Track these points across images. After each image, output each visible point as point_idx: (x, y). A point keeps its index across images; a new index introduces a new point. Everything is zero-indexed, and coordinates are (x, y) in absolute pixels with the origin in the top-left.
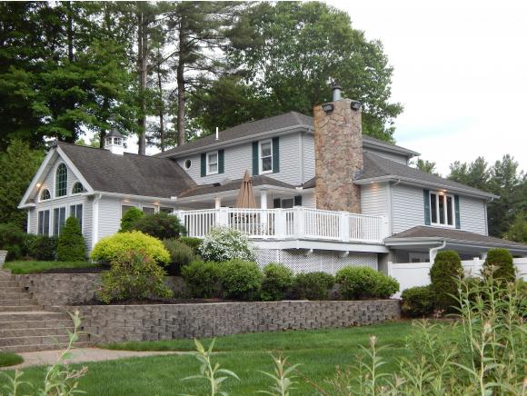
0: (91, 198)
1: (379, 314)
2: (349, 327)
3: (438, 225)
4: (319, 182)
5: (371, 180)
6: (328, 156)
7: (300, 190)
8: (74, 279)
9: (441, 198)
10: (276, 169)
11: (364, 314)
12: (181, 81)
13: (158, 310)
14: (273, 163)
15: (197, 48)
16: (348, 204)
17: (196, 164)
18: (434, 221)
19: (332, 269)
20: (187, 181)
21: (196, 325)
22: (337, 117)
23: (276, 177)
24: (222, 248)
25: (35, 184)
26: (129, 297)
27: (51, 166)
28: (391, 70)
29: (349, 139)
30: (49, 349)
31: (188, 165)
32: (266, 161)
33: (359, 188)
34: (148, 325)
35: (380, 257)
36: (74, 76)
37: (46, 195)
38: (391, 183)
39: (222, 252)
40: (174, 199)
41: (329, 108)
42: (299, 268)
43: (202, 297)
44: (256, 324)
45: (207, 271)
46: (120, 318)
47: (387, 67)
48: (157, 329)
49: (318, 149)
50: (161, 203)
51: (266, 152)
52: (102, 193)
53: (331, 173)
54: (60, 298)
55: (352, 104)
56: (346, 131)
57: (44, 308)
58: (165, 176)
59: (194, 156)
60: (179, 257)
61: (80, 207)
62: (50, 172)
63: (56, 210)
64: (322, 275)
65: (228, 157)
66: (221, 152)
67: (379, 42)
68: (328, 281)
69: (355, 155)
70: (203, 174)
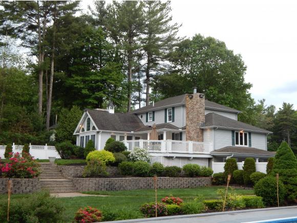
0: (98, 132)
1: (200, 183)
2: (186, 188)
3: (239, 145)
4: (187, 127)
5: (206, 127)
6: (190, 117)
7: (181, 130)
8: (76, 168)
9: (241, 134)
10: (173, 121)
11: (193, 183)
12: (148, 76)
13: (102, 180)
14: (172, 118)
15: (157, 60)
16: (197, 137)
17: (144, 117)
18: (237, 143)
19: (180, 165)
20: (140, 124)
21: (116, 186)
22: (194, 100)
23: (173, 124)
24: (137, 156)
25: (79, 125)
26: (93, 175)
27: (85, 118)
28: (246, 67)
29: (198, 110)
30: (62, 192)
31: (142, 117)
32: (170, 117)
33: (203, 130)
34: (97, 186)
35: (209, 160)
36: (98, 78)
37: (83, 130)
38: (215, 129)
39: (137, 158)
40: (132, 132)
41: (191, 97)
42: (166, 164)
43: (125, 175)
44: (145, 186)
45: (127, 165)
46: (87, 183)
47: (244, 66)
48: (100, 187)
49: (187, 114)
50: (128, 134)
51: (170, 113)
52: (101, 131)
53: (192, 123)
54: (71, 174)
55: (200, 95)
56: (197, 106)
57: (66, 178)
58: (131, 122)
59: (143, 113)
60: (118, 160)
61: (94, 135)
62: (84, 121)
63: (86, 136)
64: (175, 167)
65: (156, 114)
66: (154, 112)
67: (240, 55)
68: (178, 170)
69: (201, 116)
70: (147, 121)
